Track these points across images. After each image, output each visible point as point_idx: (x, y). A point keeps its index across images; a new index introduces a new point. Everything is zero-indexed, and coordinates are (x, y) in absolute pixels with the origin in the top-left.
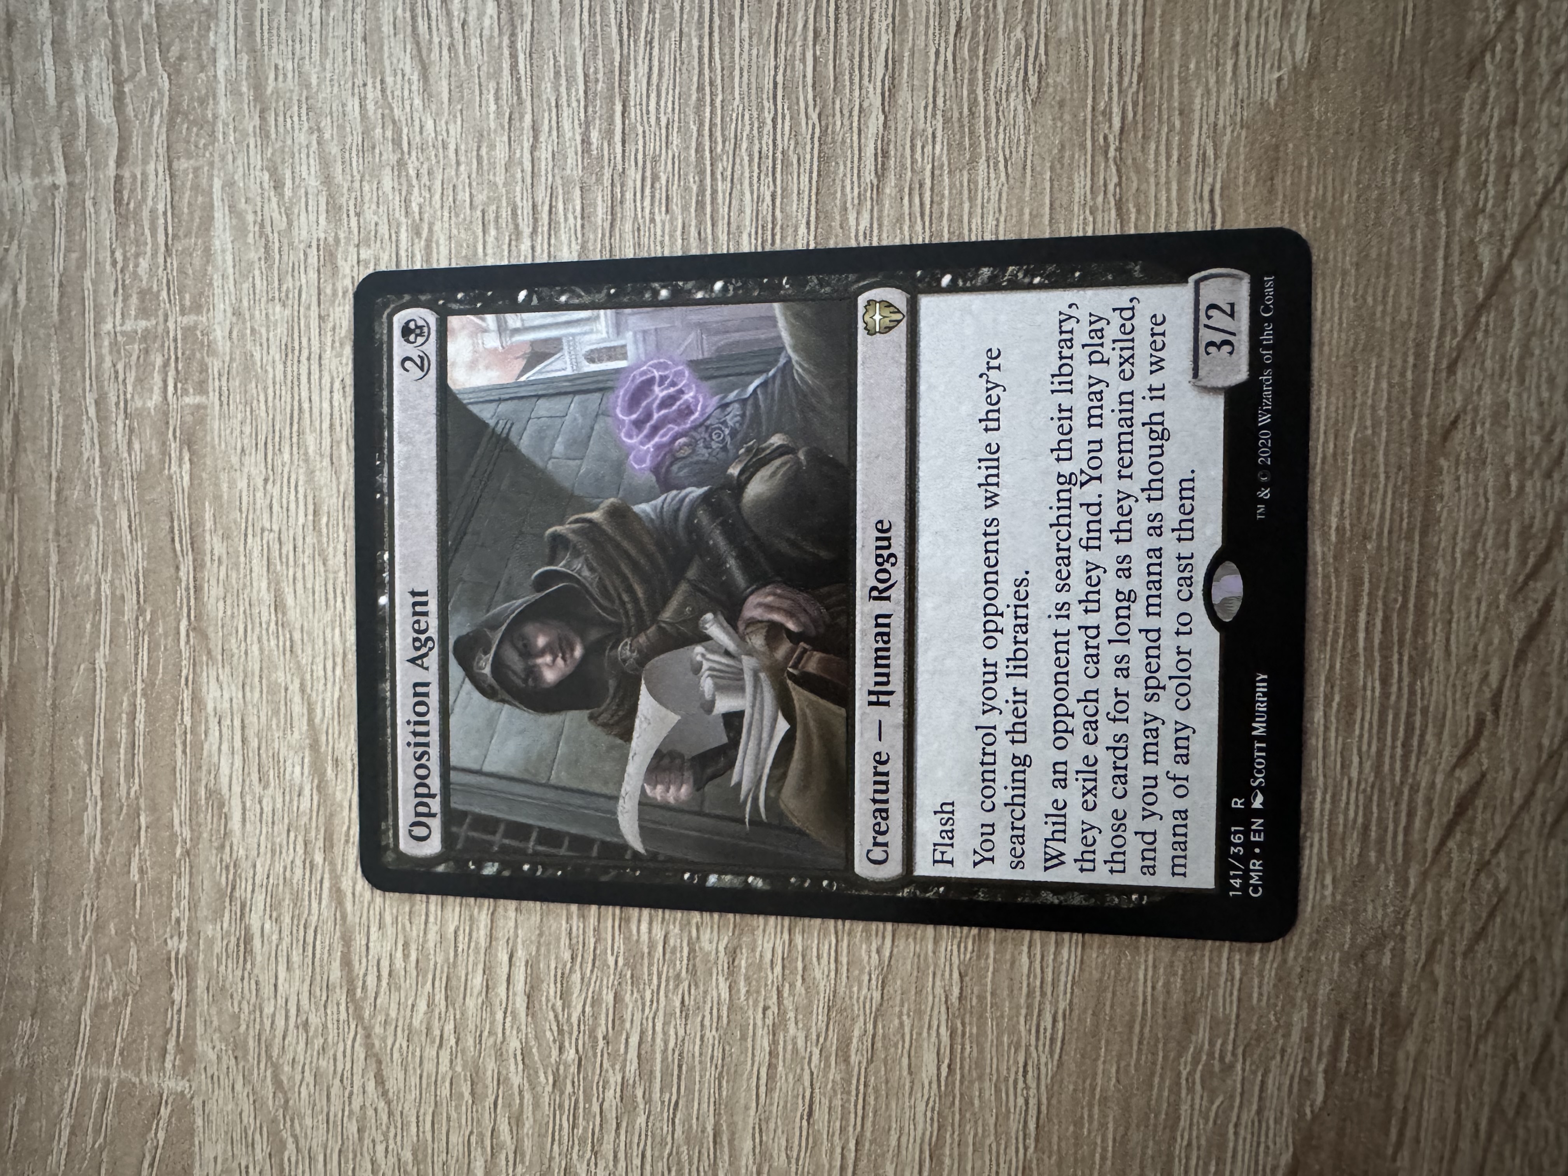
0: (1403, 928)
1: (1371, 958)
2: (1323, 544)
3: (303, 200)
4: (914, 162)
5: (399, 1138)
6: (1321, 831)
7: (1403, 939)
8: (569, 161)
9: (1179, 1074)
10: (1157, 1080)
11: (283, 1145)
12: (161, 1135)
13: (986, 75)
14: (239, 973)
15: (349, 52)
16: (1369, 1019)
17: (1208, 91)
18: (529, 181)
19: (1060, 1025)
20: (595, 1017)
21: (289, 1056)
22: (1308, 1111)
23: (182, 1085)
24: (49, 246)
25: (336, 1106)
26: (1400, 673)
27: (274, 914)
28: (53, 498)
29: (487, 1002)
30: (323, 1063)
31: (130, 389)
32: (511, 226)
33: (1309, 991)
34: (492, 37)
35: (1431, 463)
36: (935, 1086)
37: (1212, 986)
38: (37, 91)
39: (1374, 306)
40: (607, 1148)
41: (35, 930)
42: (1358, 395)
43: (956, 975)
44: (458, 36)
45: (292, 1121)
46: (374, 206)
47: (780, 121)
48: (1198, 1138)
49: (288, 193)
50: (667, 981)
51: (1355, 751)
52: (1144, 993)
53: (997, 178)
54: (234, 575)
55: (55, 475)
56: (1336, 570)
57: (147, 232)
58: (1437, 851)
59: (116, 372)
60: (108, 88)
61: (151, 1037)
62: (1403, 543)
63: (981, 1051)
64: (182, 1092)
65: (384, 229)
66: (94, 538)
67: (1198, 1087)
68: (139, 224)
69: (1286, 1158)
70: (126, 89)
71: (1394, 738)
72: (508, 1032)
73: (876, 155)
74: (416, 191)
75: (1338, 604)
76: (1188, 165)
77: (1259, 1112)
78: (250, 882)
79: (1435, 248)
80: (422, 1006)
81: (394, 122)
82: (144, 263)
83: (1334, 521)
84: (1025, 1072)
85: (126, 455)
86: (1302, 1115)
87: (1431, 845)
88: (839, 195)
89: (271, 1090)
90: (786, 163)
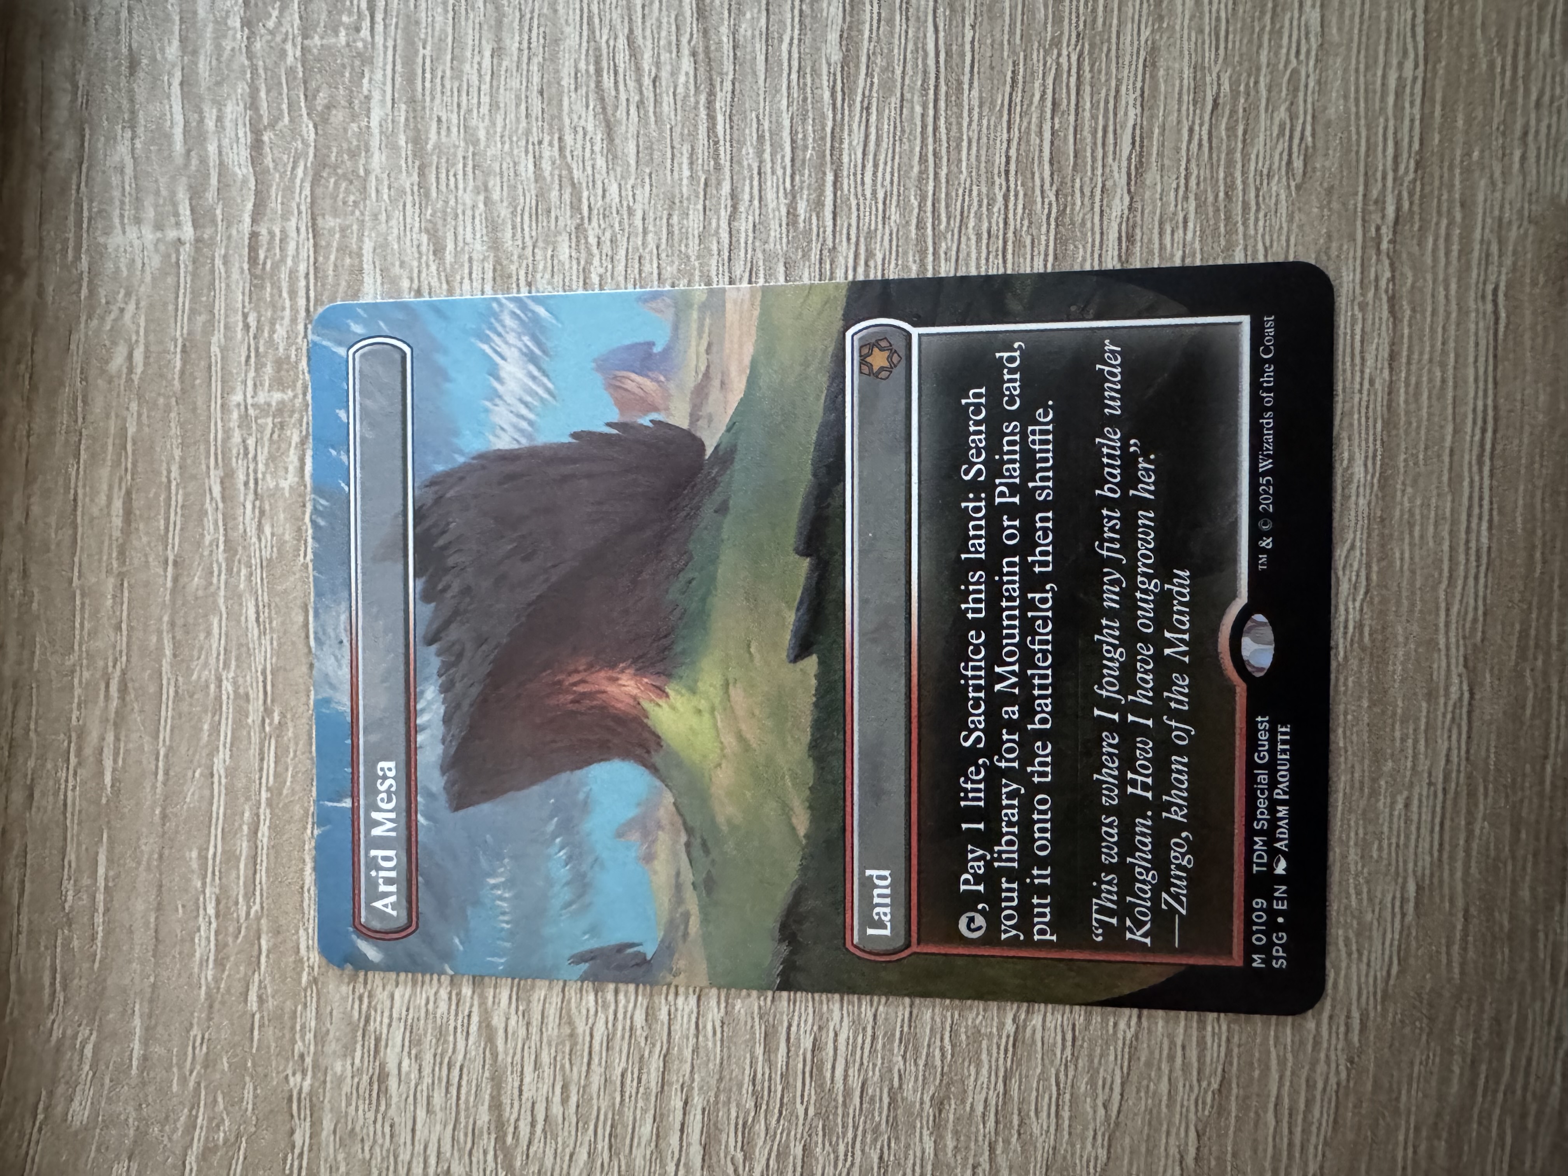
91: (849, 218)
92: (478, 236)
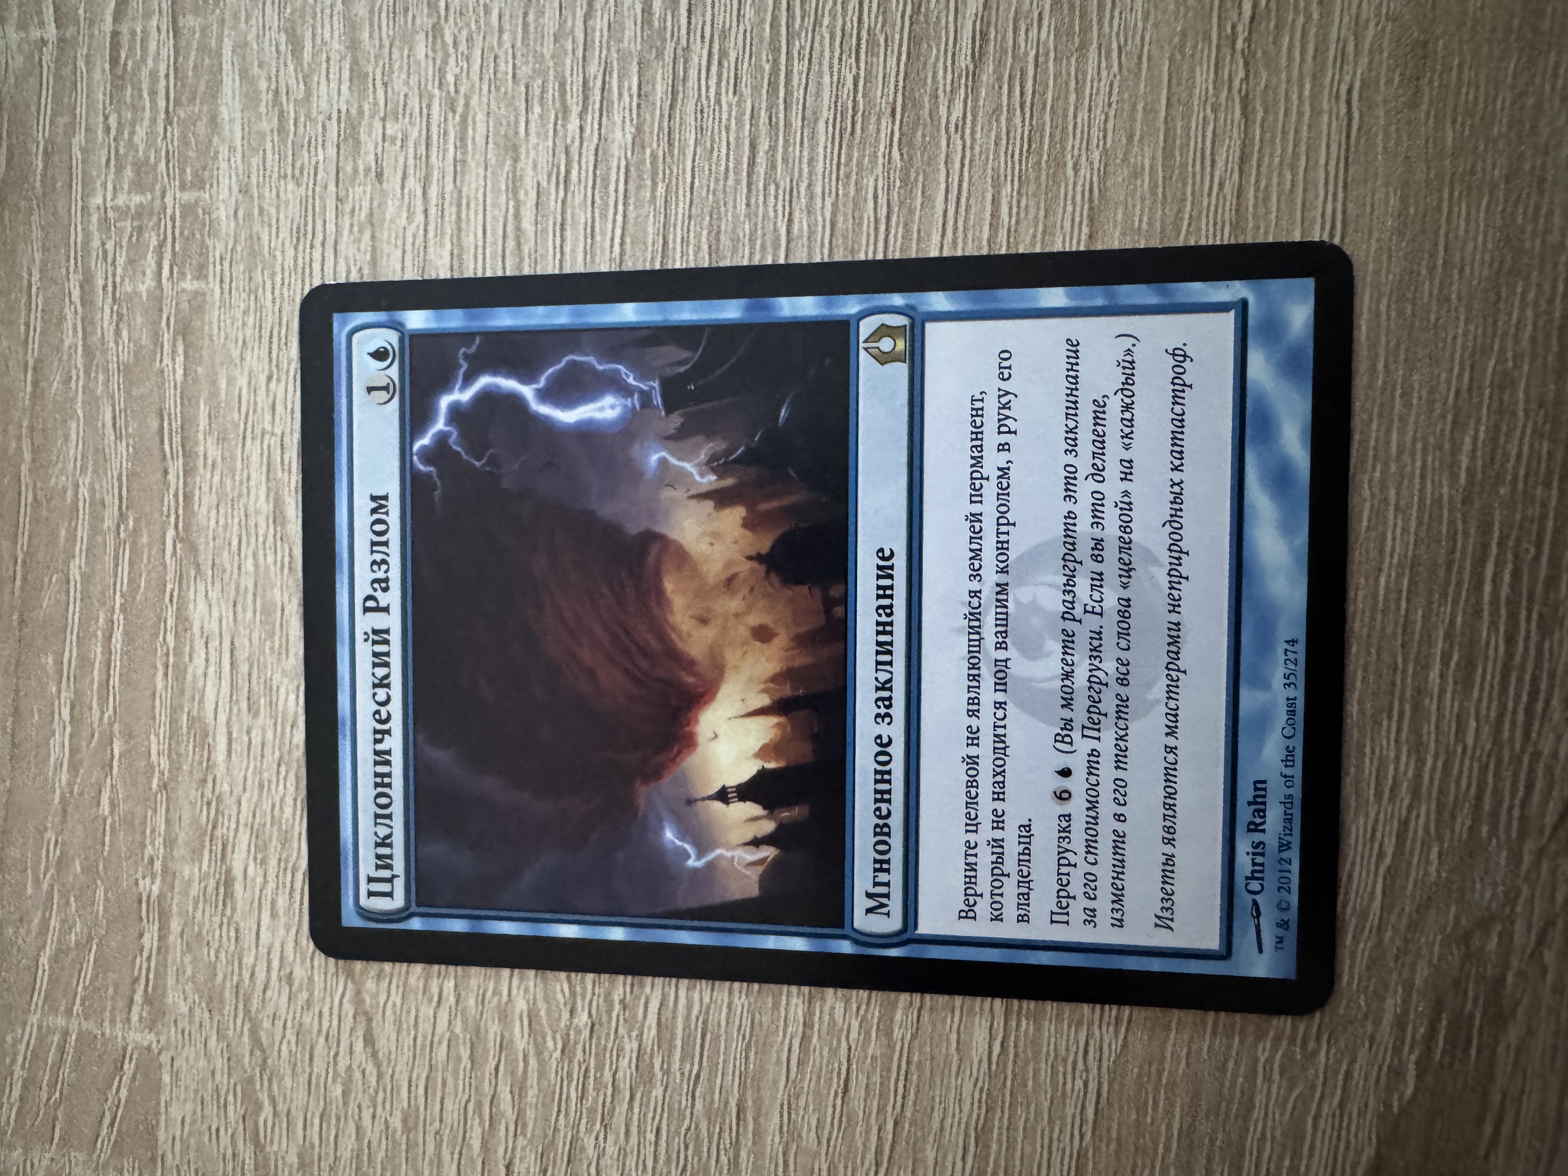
0: (1512, 910)
1: (1476, 942)
2: (1451, 486)
3: (324, 65)
4: (1016, 47)
5: (388, 1105)
6: (1429, 803)
7: (1512, 921)
8: (627, 32)
9: (1256, 1060)
10: (1231, 1065)
11: (259, 1108)
12: (124, 1093)
14: (217, 919)
16: (1469, 1005)
18: (580, 53)
21: (270, 1010)
22: (1395, 1103)
23: (148, 1039)
24: (34, 108)
25: (319, 1067)
26: (1528, 631)
27: (259, 856)
28: (29, 389)
30: (307, 1020)
31: (119, 271)
32: (558, 104)
33: (1406, 974)
36: (985, 1065)
39: (1524, 224)
40: (619, 1121)
42: (1500, 323)
45: (270, 1081)
46: (404, 76)
48: (1273, 1129)
49: (307, 57)
51: (1473, 716)
53: (1109, 67)
54: (229, 483)
55: (31, 363)
56: (1465, 517)
57: (145, 95)
58: (1556, 827)
59: (105, 252)
61: (116, 986)
62: (1540, 488)
63: (1038, 1030)
64: (149, 1048)
65: (414, 102)
66: (73, 437)
67: (1276, 1077)
68: (137, 86)
69: (1369, 1153)
71: (1516, 703)
73: (974, 38)
74: (452, 61)
75: (1464, 552)
76: (1325, 61)
77: (1342, 1104)
78: (234, 820)
83: (1464, 461)
84: (1086, 1052)
85: (112, 344)
86: (1388, 1107)
87: (1549, 820)
88: (929, 81)
89: (248, 1048)
90: (872, 42)
91: (704, 15)
92: (336, 36)
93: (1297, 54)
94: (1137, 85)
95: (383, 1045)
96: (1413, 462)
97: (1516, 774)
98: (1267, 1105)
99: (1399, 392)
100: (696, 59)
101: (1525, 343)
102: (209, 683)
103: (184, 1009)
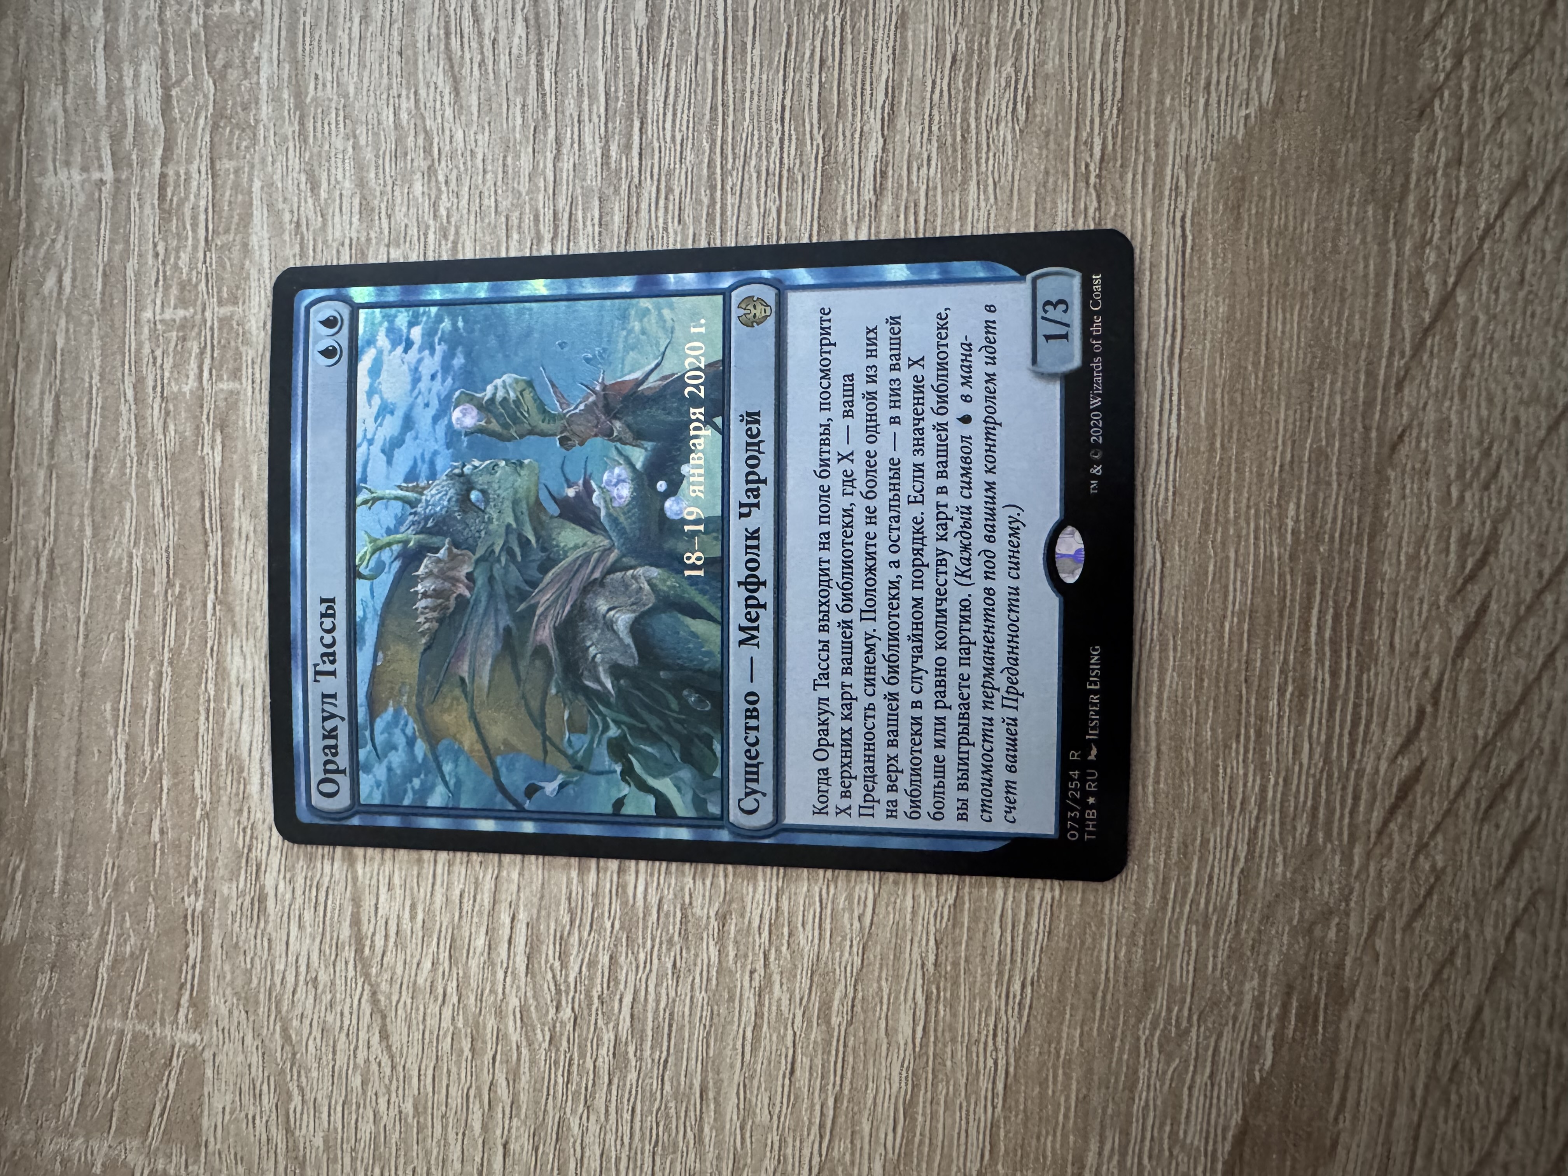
0: (1347, 905)
1: (1318, 932)
2: (1279, 546)
3: (338, 201)
4: (910, 182)
5: (401, 1093)
6: (1273, 813)
7: (1348, 915)
8: (589, 172)
9: (1138, 1039)
10: (1117, 1043)
11: (289, 1096)
12: (172, 1086)
13: (978, 104)
14: (252, 931)
15: (385, 66)
16: (1315, 989)
17: (1181, 125)
18: (551, 190)
19: (1029, 990)
20: (591, 978)
21: (298, 1011)
23: (194, 1037)
24: (94, 238)
25: (341, 1059)
26: (1349, 666)
27: (288, 876)
28: (90, 474)
29: (490, 962)
30: (330, 1018)
31: (167, 374)
32: (533, 232)
33: (1260, 961)
34: (519, 56)
35: (1380, 471)
36: (910, 1048)
37: (1169, 956)
38: (87, 92)
39: (1330, 326)
40: (600, 1102)
41: (57, 887)
42: (1314, 409)
43: (932, 943)
44: (489, 54)
45: (299, 1073)
46: (404, 209)
47: (786, 142)
48: (1155, 1099)
49: (323, 195)
50: (661, 944)
51: (1306, 738)
52: (1107, 962)
53: (987, 200)
55: (92, 452)
56: (1292, 571)
57: (188, 227)
58: (1380, 833)
59: (155, 359)
60: (157, 92)
61: (165, 991)
62: (1353, 546)
63: (954, 1015)
64: (194, 1046)
65: (413, 231)
66: (128, 515)
67: (1156, 1052)
68: (181, 219)
69: (1237, 1118)
70: (173, 93)
71: (1342, 728)
72: (507, 991)
73: (875, 175)
74: (444, 196)
75: (1293, 600)
76: (1162, 193)
77: (1212, 1076)
78: (266, 843)
79: (1386, 275)
80: (427, 965)
81: (426, 132)
82: (184, 257)
83: (1290, 524)
84: (995, 1035)
85: (161, 436)
86: (1251, 1078)
87: (1374, 825)
88: (839, 211)
89: (279, 1043)
90: (792, 180)
93: (1139, 187)
94: (1010, 213)
95: (395, 1040)
96: (1248, 524)
97: (1344, 788)
98: (1149, 1079)
99: (1233, 466)
100: (646, 195)
101: (1335, 424)
102: (244, 727)
103: (224, 1010)
